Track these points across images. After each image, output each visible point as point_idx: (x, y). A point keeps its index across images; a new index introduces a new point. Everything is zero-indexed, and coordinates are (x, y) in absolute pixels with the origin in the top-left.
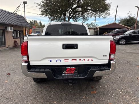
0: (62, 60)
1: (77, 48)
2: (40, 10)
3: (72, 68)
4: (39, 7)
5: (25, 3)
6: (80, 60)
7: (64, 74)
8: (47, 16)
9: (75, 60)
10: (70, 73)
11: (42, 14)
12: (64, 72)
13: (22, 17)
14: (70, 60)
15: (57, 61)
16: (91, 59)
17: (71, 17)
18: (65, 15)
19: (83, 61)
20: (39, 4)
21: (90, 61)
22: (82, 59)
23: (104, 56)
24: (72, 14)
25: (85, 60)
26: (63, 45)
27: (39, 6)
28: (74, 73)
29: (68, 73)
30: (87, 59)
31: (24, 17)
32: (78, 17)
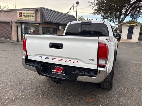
0: (50, 58)
1: (62, 48)
2: (94, 8)
3: (60, 67)
4: (93, 6)
5: (78, 3)
6: (66, 61)
7: (53, 72)
8: (100, 15)
9: (61, 60)
10: (58, 72)
11: (95, 13)
12: (53, 70)
13: (74, 16)
14: (57, 59)
15: (46, 58)
16: (77, 61)
17: (127, 13)
18: (121, 12)
19: (69, 62)
20: (93, 3)
21: (76, 63)
22: (68, 60)
23: (90, 59)
24: (129, 11)
25: (71, 61)
26: (50, 43)
27: (93, 4)
28: (62, 73)
29: (56, 72)
30: (72, 61)
31: (76, 17)
32: (138, 13)
